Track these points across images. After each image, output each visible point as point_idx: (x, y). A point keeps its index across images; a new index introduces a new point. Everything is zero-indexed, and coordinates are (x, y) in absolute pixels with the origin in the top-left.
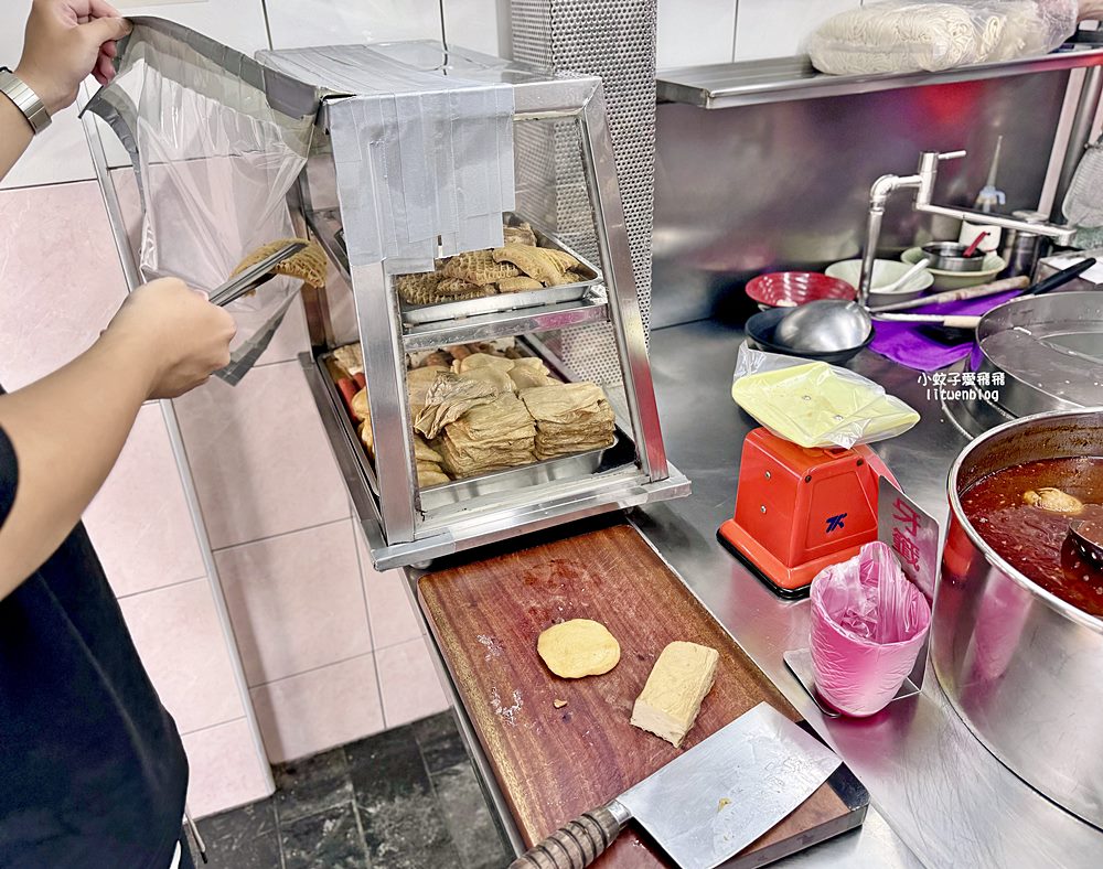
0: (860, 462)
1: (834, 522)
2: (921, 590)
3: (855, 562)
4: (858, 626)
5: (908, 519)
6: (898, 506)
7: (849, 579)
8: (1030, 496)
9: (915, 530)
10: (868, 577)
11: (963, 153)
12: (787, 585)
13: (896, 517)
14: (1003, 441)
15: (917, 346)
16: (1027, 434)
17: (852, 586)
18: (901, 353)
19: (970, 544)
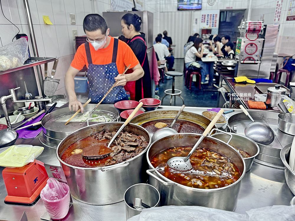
0: (35, 164)
1: (35, 180)
2: (64, 182)
3: (47, 185)
4: (54, 199)
5: (55, 169)
6: (51, 168)
7: (48, 190)
8: (73, 153)
9: (57, 171)
10: (51, 186)
11: (19, 87)
12: (31, 202)
13: (51, 171)
14: (62, 145)
15: (29, 133)
16: (66, 141)
17: (49, 191)
18: (26, 136)
19: (68, 167)
